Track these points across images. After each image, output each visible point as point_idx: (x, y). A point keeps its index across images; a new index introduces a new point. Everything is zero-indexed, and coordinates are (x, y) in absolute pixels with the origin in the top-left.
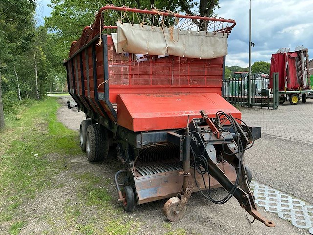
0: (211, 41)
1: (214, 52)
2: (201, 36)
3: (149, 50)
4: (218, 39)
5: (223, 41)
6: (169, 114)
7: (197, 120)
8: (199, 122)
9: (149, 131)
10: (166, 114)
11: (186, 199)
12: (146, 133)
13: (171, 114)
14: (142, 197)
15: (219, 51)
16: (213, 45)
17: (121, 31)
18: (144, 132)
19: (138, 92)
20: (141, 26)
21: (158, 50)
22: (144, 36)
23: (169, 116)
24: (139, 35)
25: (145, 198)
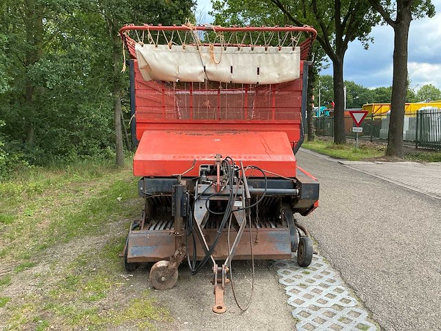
0: (273, 60)
1: (279, 75)
2: (257, 53)
3: (179, 76)
4: (284, 56)
5: (292, 58)
6: (184, 157)
7: (207, 167)
8: (209, 169)
9: (155, 177)
10: (180, 157)
11: (174, 265)
12: (150, 180)
13: (188, 157)
14: (132, 254)
15: (285, 73)
16: (277, 65)
17: (141, 57)
18: (149, 177)
19: (174, 128)
20: (168, 46)
21: (191, 75)
22: (171, 59)
23: (184, 159)
24: (166, 58)
25: (135, 256)
